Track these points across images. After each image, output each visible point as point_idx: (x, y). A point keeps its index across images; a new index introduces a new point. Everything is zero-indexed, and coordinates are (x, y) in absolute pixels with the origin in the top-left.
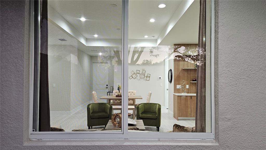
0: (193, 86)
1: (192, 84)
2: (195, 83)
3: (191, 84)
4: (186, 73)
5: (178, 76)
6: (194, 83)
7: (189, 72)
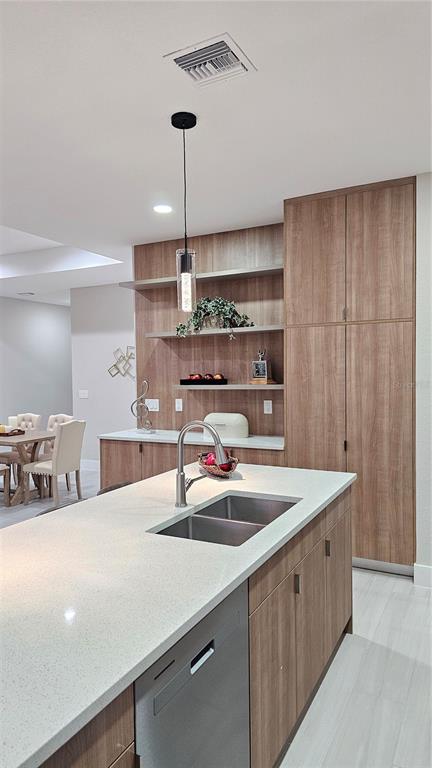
0: (198, 404)
1: (195, 395)
2: (204, 390)
3: (191, 395)
4: (174, 355)
5: (148, 364)
6: (200, 390)
7: (184, 350)
